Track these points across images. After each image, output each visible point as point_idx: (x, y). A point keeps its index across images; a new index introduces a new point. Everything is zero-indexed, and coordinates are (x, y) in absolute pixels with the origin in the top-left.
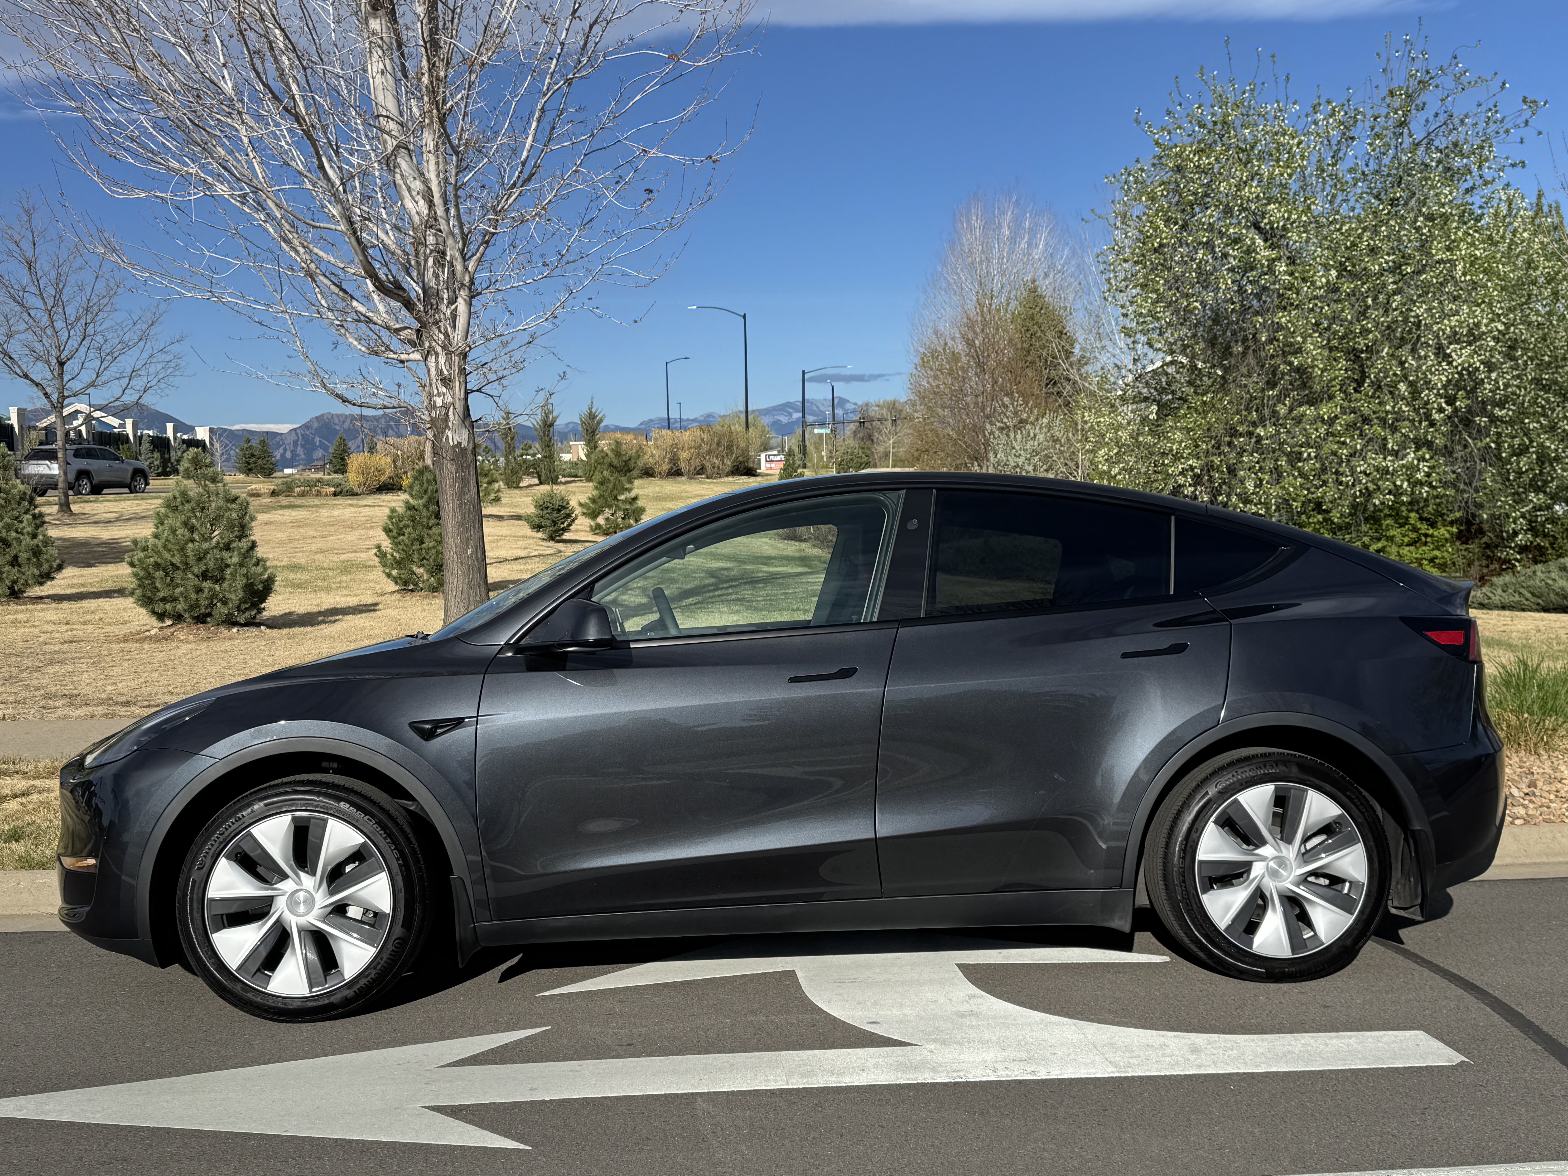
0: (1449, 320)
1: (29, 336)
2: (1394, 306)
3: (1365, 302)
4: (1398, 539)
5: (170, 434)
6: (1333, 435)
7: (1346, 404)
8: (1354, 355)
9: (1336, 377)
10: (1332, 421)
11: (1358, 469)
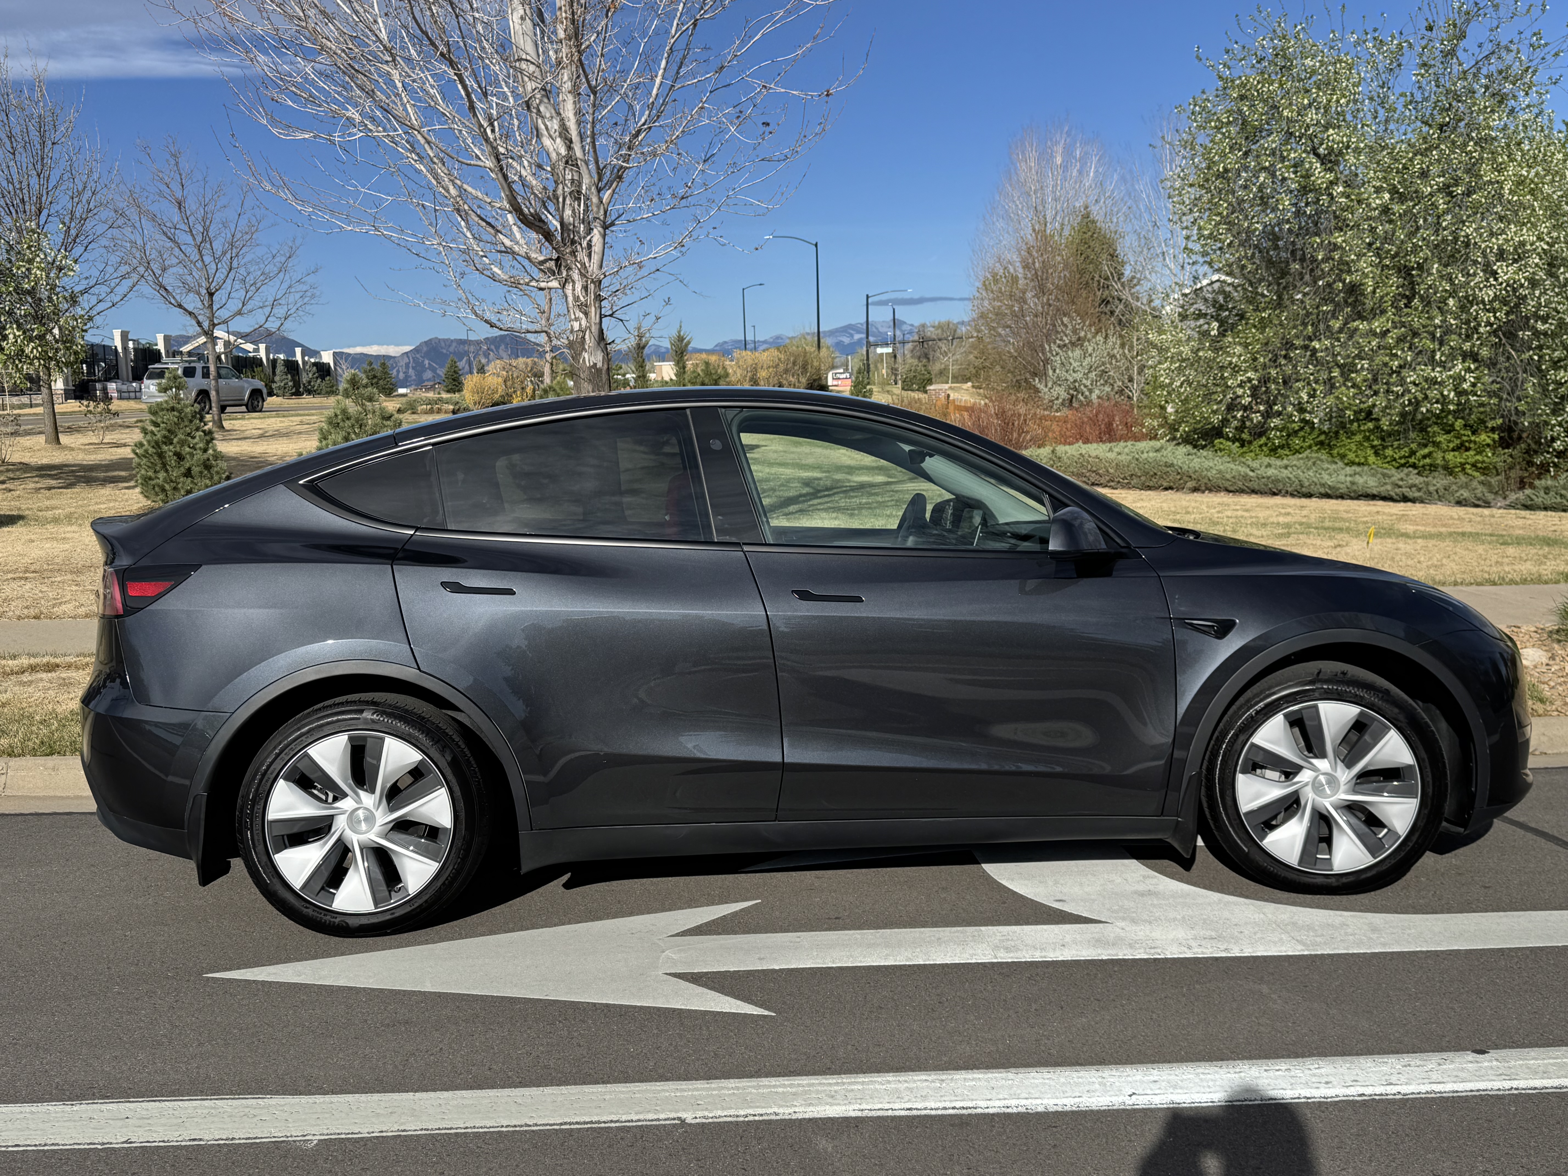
0: (1497, 239)
1: (179, 270)
2: (1444, 224)
3: (1416, 222)
4: (1444, 446)
5: (299, 357)
6: (1385, 348)
7: (1397, 319)
8: (1405, 271)
9: (1387, 294)
10: (1385, 334)
11: (1408, 380)
